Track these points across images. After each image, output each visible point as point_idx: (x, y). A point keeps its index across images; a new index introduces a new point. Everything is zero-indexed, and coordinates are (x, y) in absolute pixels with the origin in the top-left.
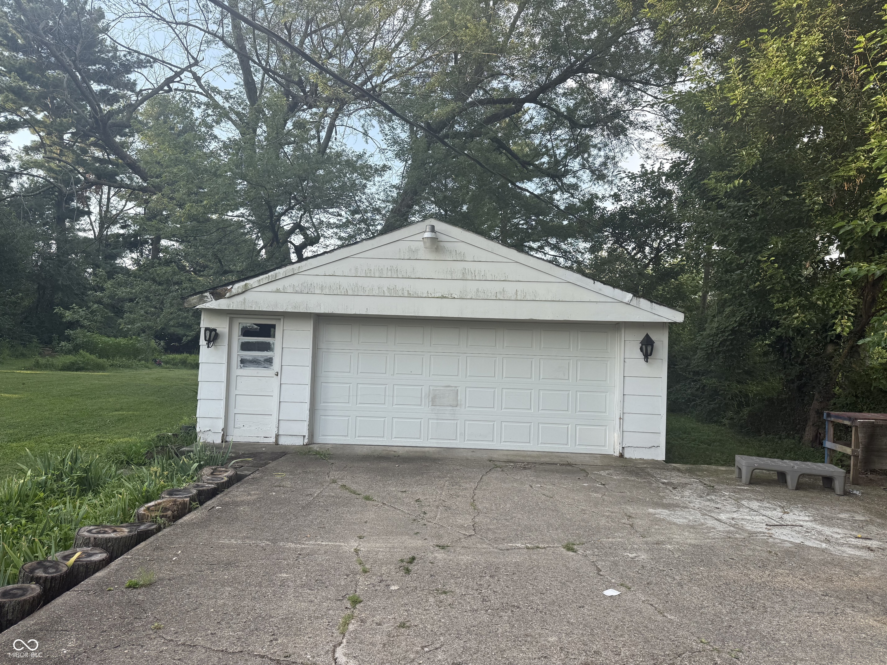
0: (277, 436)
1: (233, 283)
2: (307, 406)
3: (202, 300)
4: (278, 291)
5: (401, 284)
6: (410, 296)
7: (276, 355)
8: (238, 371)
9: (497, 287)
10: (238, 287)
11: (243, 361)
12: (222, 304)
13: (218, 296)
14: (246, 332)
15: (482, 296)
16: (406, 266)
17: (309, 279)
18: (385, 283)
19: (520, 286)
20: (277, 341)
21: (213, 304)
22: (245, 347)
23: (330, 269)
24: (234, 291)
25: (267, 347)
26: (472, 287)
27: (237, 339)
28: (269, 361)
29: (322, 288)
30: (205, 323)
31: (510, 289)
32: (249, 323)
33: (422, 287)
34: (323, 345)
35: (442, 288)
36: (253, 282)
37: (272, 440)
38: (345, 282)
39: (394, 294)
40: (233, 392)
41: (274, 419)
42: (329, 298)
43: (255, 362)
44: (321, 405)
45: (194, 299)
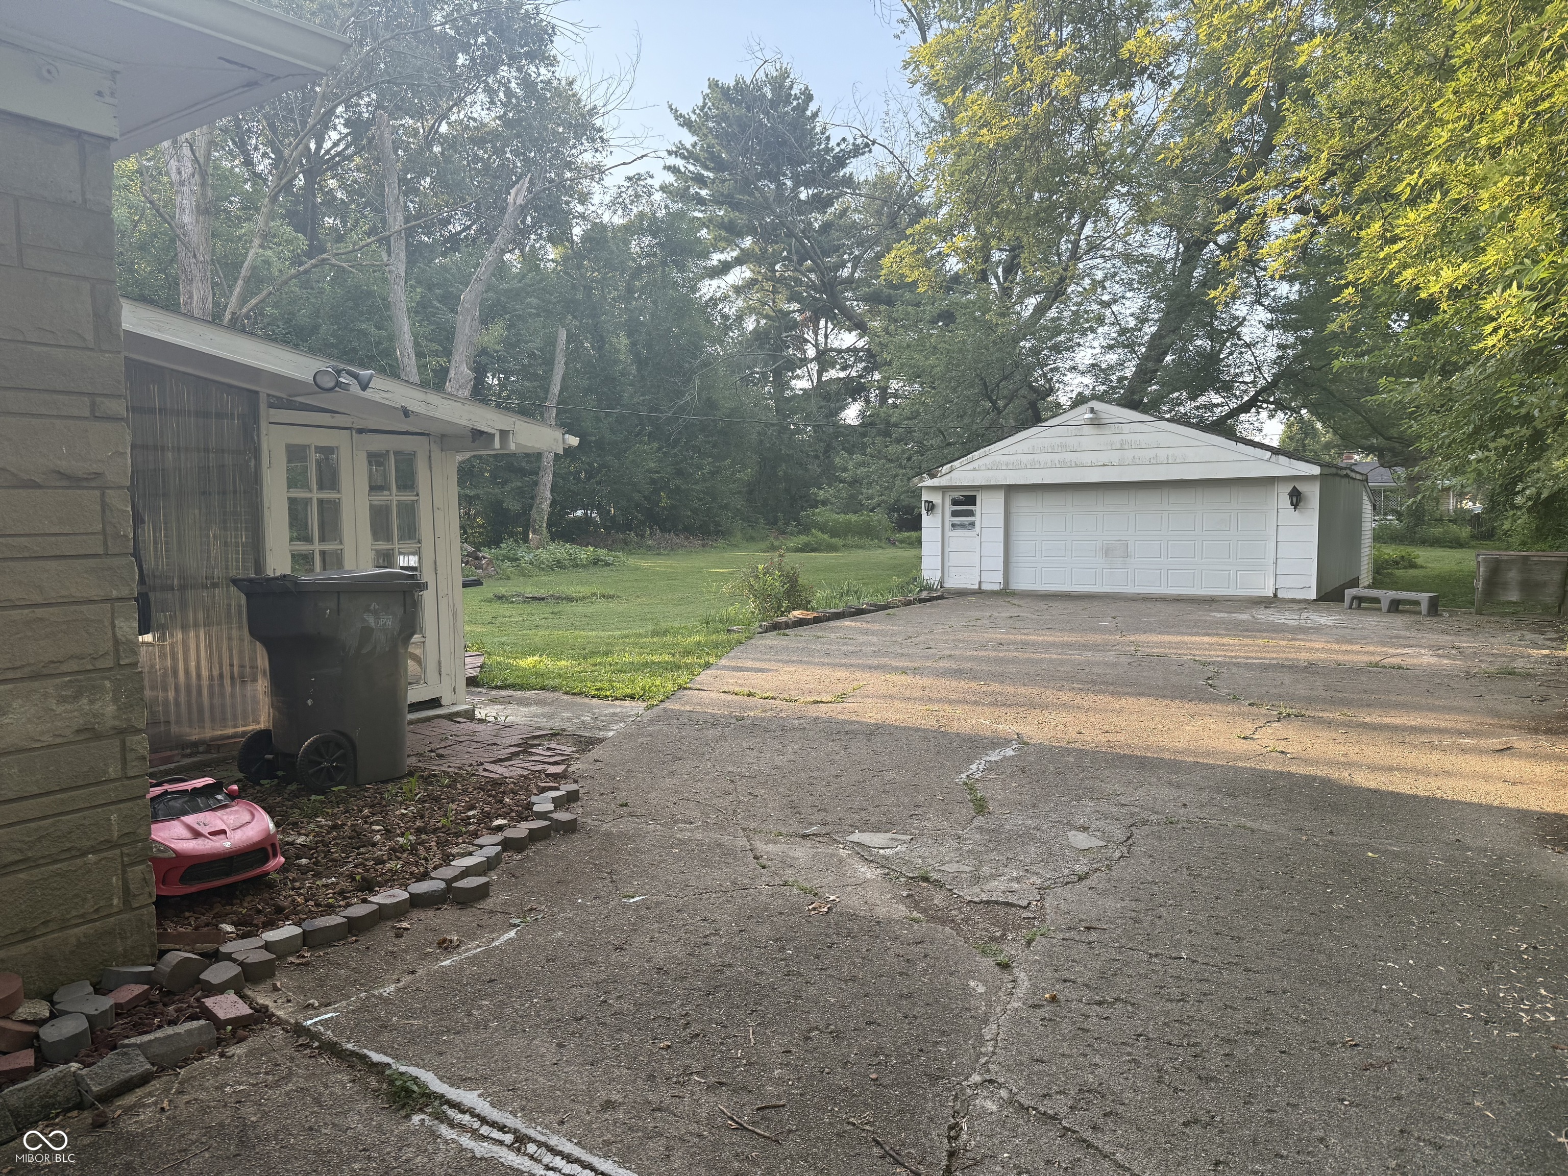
0: (980, 583)
1: (942, 466)
2: (1001, 559)
3: (922, 480)
4: (975, 469)
5: (1069, 456)
6: (1077, 466)
7: (977, 519)
8: (950, 533)
9: (1150, 453)
10: (946, 468)
11: (953, 525)
12: (935, 482)
13: (932, 476)
14: (955, 502)
15: (1138, 462)
16: (1072, 441)
17: (998, 458)
18: (1057, 457)
19: (1170, 452)
20: (977, 509)
21: (929, 482)
22: (955, 514)
23: (1012, 449)
24: (943, 472)
25: (971, 513)
26: (1129, 454)
27: (949, 508)
28: (972, 524)
29: (1007, 464)
30: (924, 497)
31: (1162, 454)
32: (957, 495)
33: (1087, 458)
34: (1013, 510)
35: (1103, 457)
36: (956, 464)
37: (977, 587)
38: (1025, 459)
39: (1063, 465)
40: (947, 550)
41: (977, 570)
42: (1012, 473)
43: (962, 526)
44: (1013, 559)
45: (916, 480)
